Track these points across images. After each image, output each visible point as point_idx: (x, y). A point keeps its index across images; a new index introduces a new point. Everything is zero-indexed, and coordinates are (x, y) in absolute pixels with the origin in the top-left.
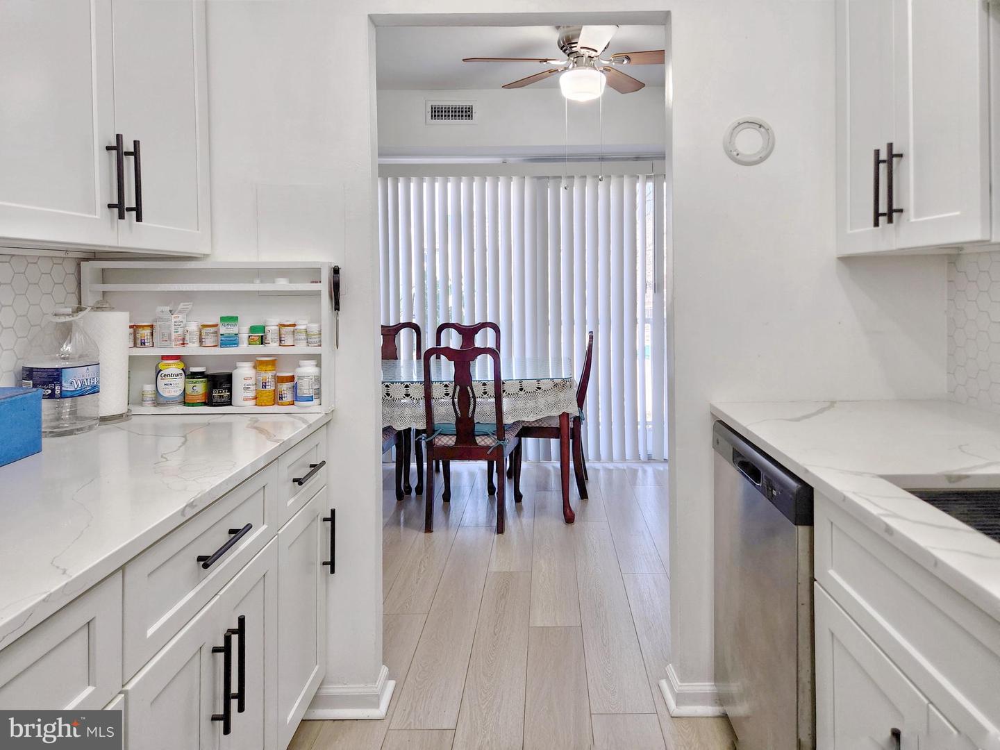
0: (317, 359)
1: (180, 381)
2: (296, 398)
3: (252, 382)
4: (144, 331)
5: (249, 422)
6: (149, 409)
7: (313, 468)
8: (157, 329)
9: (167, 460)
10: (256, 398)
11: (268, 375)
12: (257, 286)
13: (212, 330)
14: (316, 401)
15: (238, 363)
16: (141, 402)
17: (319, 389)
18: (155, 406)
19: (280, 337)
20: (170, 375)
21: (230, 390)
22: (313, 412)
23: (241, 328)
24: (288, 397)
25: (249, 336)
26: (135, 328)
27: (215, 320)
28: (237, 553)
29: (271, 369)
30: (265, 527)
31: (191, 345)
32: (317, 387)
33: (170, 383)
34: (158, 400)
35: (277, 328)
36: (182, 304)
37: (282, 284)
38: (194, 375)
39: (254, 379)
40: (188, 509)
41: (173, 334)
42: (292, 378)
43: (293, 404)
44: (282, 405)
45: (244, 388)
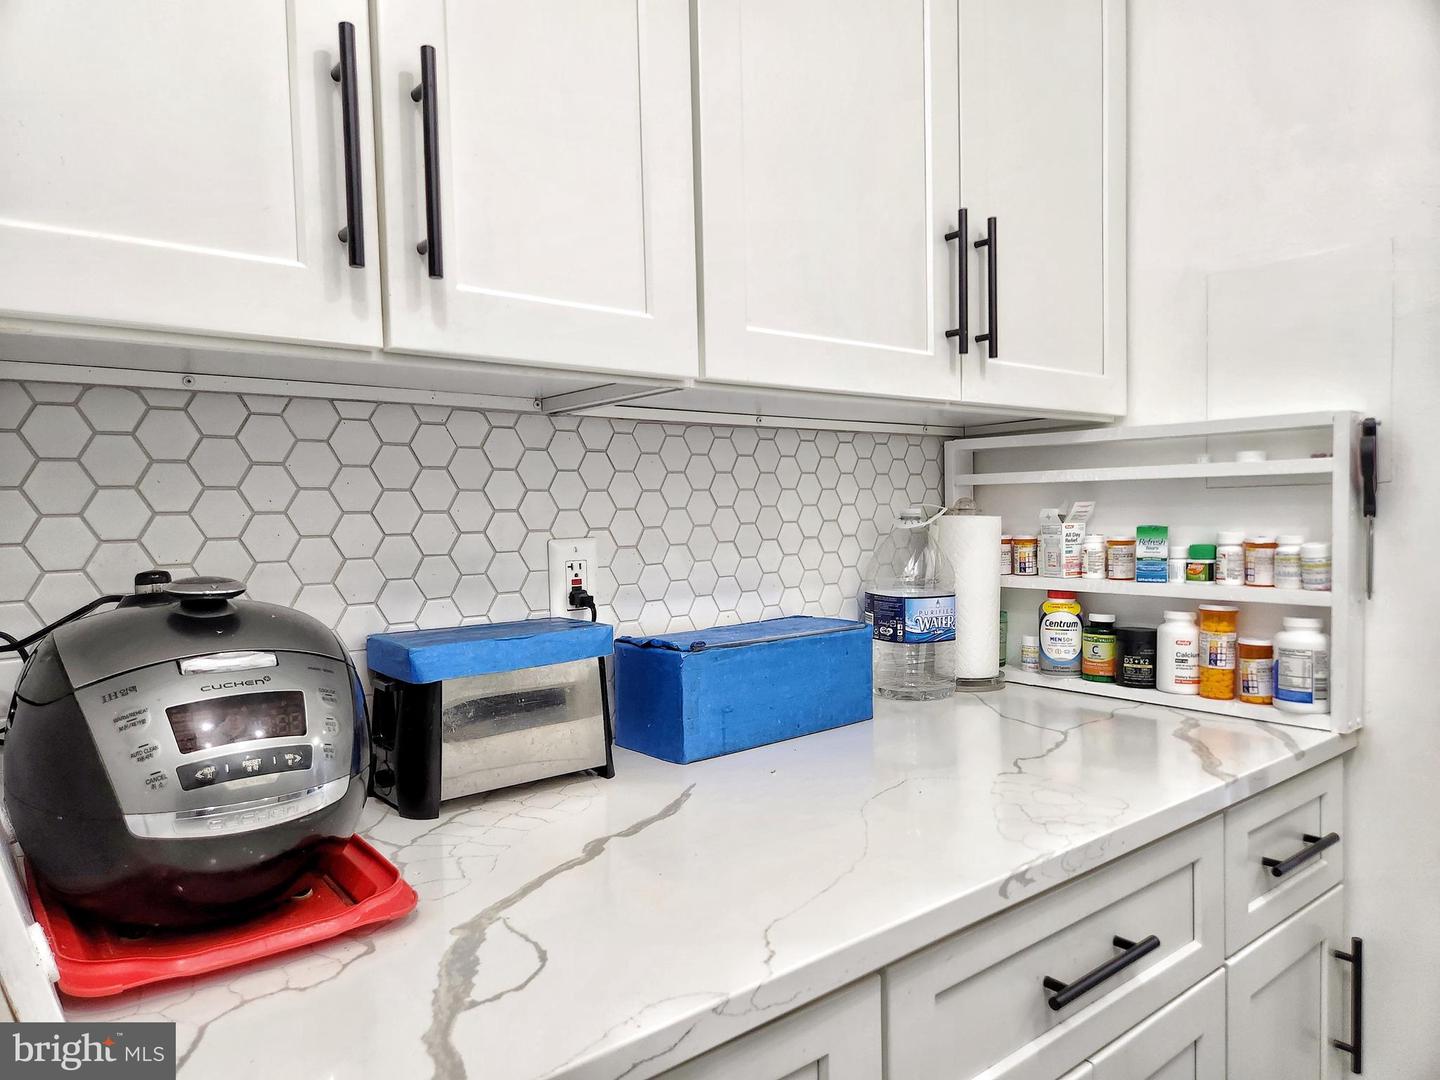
0: (1323, 617)
1: (1074, 636)
2: (1278, 693)
3: (1191, 649)
4: (1024, 550)
5: (1181, 726)
6: (1031, 677)
7: (1310, 844)
8: (1042, 545)
9: (1020, 772)
10: (1198, 682)
11: (1222, 641)
12: (1203, 468)
13: (1125, 549)
14: (1317, 705)
15: (1166, 612)
16: (1020, 664)
17: (1326, 680)
18: (1037, 672)
19: (1246, 569)
20: (1059, 624)
21: (1153, 660)
22: (1314, 729)
23: (1173, 548)
24: (1262, 689)
25: (1187, 564)
26: (1012, 543)
27: (1129, 533)
28: (1129, 987)
29: (1228, 629)
30: (1195, 946)
31: (1090, 575)
32: (1320, 675)
33: (1058, 636)
34: (1044, 665)
35: (1238, 550)
36: (1076, 504)
37: (1250, 463)
38: (1095, 628)
39: (1194, 645)
40: (1013, 886)
41: (1064, 555)
42: (1267, 652)
43: (1271, 704)
44: (1248, 701)
45: (1177, 661)
